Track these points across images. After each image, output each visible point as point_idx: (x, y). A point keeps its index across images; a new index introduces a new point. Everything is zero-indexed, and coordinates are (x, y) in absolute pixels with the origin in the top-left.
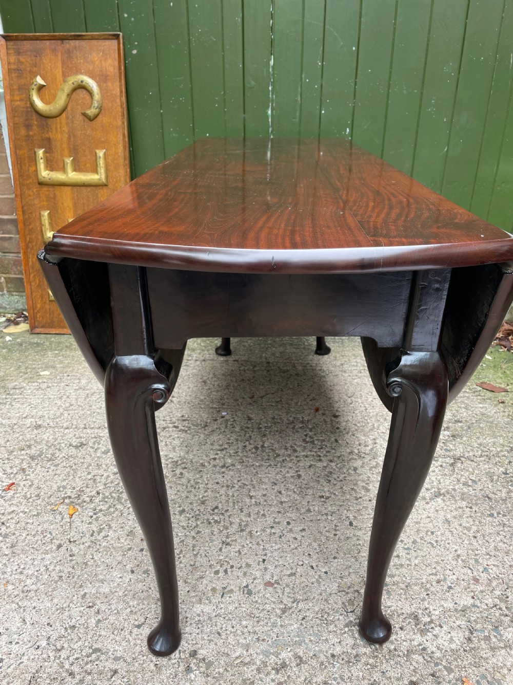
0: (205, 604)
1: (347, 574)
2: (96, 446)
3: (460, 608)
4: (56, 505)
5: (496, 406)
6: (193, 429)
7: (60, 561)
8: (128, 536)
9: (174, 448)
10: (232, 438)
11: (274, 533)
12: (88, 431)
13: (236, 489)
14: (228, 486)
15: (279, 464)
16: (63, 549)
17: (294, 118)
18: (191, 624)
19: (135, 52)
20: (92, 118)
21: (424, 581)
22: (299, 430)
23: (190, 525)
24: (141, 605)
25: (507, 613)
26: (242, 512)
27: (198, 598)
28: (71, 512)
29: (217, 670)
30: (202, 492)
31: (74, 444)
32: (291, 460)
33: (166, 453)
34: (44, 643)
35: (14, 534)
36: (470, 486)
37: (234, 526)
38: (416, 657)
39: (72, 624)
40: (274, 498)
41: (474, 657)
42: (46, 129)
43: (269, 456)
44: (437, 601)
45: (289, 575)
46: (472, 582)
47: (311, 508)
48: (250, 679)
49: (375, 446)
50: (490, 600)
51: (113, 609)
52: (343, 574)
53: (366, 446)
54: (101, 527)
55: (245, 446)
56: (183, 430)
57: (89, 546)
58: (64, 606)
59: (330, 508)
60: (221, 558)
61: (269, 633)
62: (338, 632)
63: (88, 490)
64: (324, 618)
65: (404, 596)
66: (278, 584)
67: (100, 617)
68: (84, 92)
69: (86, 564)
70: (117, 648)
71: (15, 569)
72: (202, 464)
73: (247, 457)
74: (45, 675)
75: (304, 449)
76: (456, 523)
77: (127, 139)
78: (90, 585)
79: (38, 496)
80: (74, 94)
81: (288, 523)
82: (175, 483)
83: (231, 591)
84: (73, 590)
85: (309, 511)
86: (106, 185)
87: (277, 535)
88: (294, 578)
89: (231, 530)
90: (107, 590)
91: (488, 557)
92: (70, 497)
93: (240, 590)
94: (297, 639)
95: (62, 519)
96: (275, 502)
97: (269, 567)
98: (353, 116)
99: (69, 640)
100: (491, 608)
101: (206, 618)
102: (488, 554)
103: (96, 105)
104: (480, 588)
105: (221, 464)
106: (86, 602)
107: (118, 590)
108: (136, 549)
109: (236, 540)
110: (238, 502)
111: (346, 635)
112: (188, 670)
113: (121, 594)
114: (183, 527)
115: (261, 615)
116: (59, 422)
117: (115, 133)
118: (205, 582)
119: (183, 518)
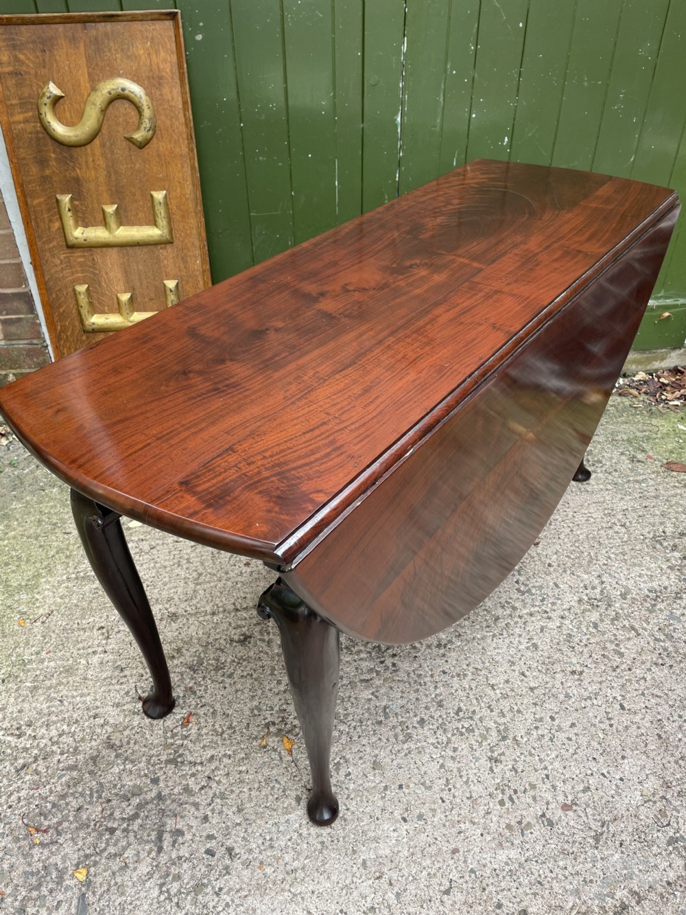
0: (507, 848)
1: (644, 777)
2: (266, 638)
4: (262, 739)
8: (374, 769)
11: (543, 736)
13: (470, 676)
14: (458, 675)
15: (505, 631)
16: (305, 802)
17: (435, 127)
18: (504, 877)
19: (199, 37)
20: (141, 144)
23: (440, 740)
24: (436, 863)
26: (492, 711)
28: (288, 746)
30: (432, 689)
31: (236, 638)
32: (516, 623)
35: (232, 791)
37: (492, 733)
39: (369, 905)
40: (520, 684)
42: (71, 164)
45: (584, 791)
47: (568, 691)
49: (603, 586)
51: (407, 875)
52: (641, 778)
53: (594, 588)
54: (336, 761)
58: (347, 882)
59: (590, 689)
60: (497, 781)
61: (593, 871)
62: (664, 853)
63: (291, 709)
64: (642, 838)
66: (576, 804)
67: (396, 889)
68: (127, 104)
69: (345, 819)
71: (260, 842)
77: (197, 174)
78: (364, 848)
79: (230, 727)
80: (110, 108)
81: (552, 718)
84: (348, 859)
85: (568, 696)
86: (171, 243)
87: (547, 738)
88: (590, 793)
89: (492, 740)
90: (388, 851)
92: (273, 723)
93: (538, 822)
94: (625, 872)
95: (281, 758)
96: (524, 690)
97: (558, 784)
98: (514, 119)
101: (516, 866)
103: (148, 125)
105: (435, 643)
106: (370, 872)
107: (400, 849)
109: (503, 754)
110: (481, 696)
111: (673, 855)
113: (406, 853)
114: (433, 744)
115: (575, 850)
116: (199, 605)
117: (179, 165)
118: (494, 819)
119: (426, 731)
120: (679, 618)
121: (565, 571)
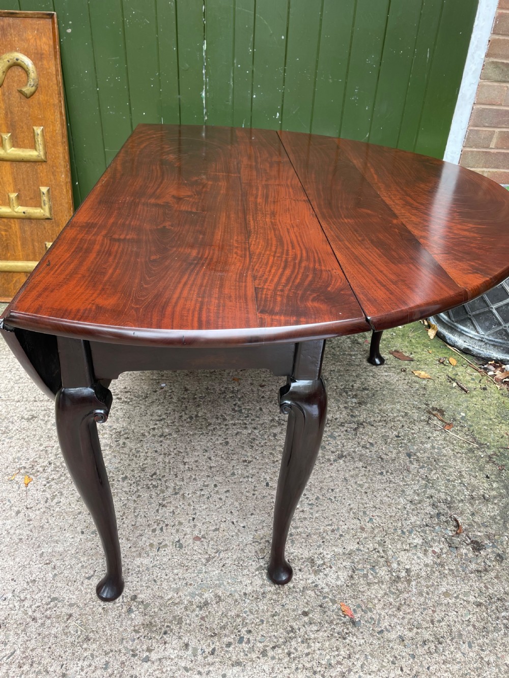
0: (144, 557)
1: (261, 527)
2: (46, 418)
3: (347, 552)
4: (12, 476)
5: (398, 374)
6: (135, 400)
7: (19, 525)
8: (78, 501)
9: (117, 419)
10: (170, 409)
11: (203, 495)
12: (39, 404)
13: (172, 456)
14: (165, 454)
15: (210, 433)
16: (21, 515)
17: (228, 101)
18: (132, 574)
19: (69, 31)
20: (28, 95)
21: (321, 531)
22: (229, 400)
23: (131, 490)
24: (90, 560)
25: (383, 554)
26: (177, 477)
27: (138, 552)
28: (27, 482)
29: (153, 610)
30: (143, 460)
31: (26, 417)
32: (221, 428)
33: (110, 425)
34: (10, 595)
36: (367, 448)
37: (169, 490)
38: (309, 592)
39: (32, 579)
40: (204, 463)
41: (354, 590)
43: (202, 425)
44: (330, 547)
45: (214, 531)
46: (359, 530)
47: (235, 471)
48: (179, 616)
50: (371, 545)
51: (67, 564)
52: (258, 528)
54: (54, 494)
55: (181, 416)
56: (126, 402)
57: (44, 512)
58: (25, 563)
59: (251, 471)
60: (158, 518)
61: (195, 578)
62: (251, 575)
63: (41, 460)
64: (240, 564)
65: (304, 544)
66: (205, 538)
67: (56, 572)
68: (20, 69)
69: (42, 527)
70: (71, 596)
72: (142, 434)
73: (182, 426)
74: (12, 622)
75: (233, 417)
76: (352, 481)
77: (64, 118)
78: (46, 546)
80: (10, 71)
81: (215, 486)
82: (119, 452)
83: (166, 546)
84: (32, 550)
85: (233, 474)
86: (45, 162)
87: (205, 497)
88: (217, 532)
89: (167, 494)
90: (61, 549)
91: (374, 509)
92: (25, 468)
93: (173, 544)
94: (218, 582)
95: (19, 488)
96: (205, 467)
97: (198, 524)
98: (283, 101)
99: (31, 592)
100: (372, 551)
101: (144, 568)
102: (375, 507)
103: (32, 83)
104: (364, 535)
105: (159, 434)
106: (43, 559)
107: (70, 549)
108: (85, 513)
109: (171, 502)
110: (173, 468)
111: (256, 577)
112: (130, 611)
113: (73, 552)
114: (125, 492)
115: (190, 564)
116: (11, 396)
117: (52, 111)
118: (144, 539)
119: (125, 484)
120: (335, 437)
121: (271, 402)
